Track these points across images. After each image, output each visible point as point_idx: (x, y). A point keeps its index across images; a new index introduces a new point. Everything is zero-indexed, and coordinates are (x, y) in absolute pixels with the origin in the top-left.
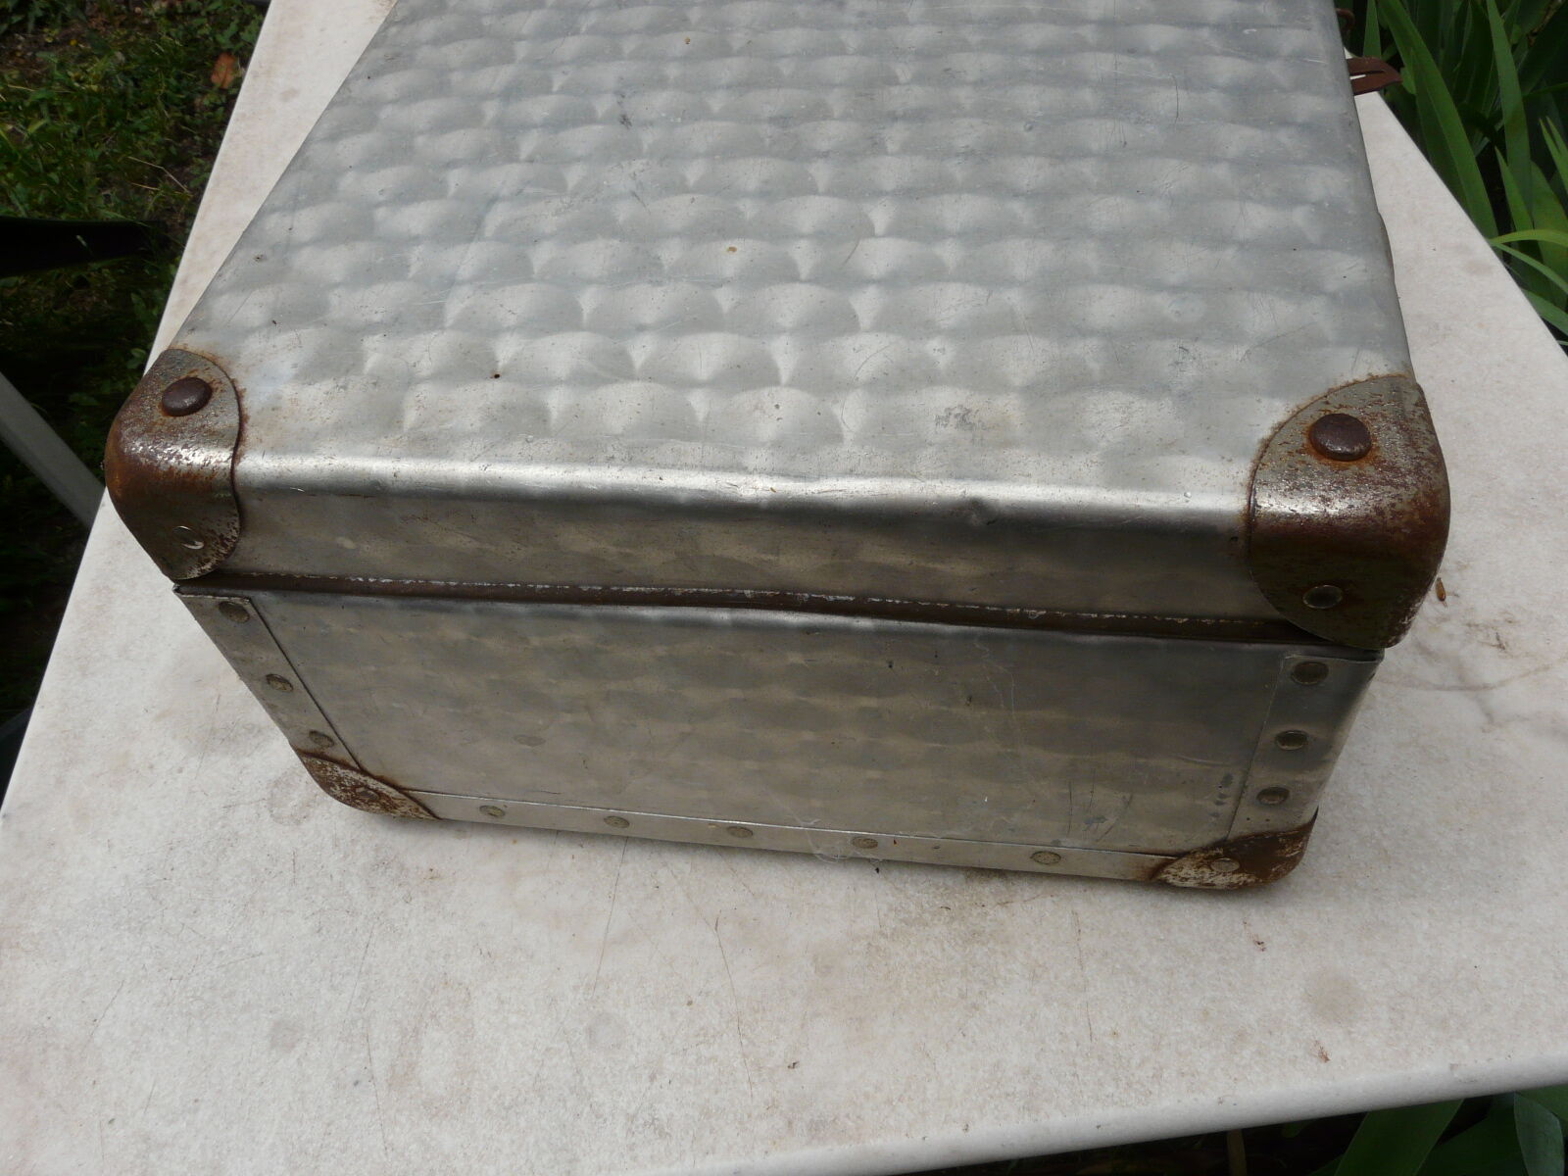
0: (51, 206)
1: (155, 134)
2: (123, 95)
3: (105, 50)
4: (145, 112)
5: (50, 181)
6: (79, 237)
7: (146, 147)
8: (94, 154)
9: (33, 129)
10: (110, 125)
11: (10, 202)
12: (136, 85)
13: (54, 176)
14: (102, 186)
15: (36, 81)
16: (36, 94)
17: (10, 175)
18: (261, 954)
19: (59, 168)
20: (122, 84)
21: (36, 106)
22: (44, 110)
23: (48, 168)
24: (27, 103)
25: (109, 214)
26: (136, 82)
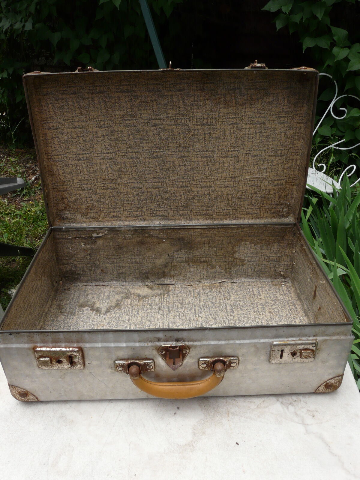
0: (13, 240)
1: (43, 227)
2: (38, 216)
3: (37, 205)
4: (42, 221)
5: (14, 234)
6: (18, 250)
7: (40, 230)
8: (27, 229)
9: (14, 221)
10: (33, 223)
11: (3, 237)
12: (42, 214)
13: (16, 233)
14: (26, 237)
15: (18, 209)
16: (18, 212)
17: (5, 230)
18: (31, 432)
19: (17, 231)
20: (39, 213)
21: (17, 215)
22: (18, 216)
23: (15, 231)
24: (15, 214)
25: (27, 246)
26: (43, 214)
